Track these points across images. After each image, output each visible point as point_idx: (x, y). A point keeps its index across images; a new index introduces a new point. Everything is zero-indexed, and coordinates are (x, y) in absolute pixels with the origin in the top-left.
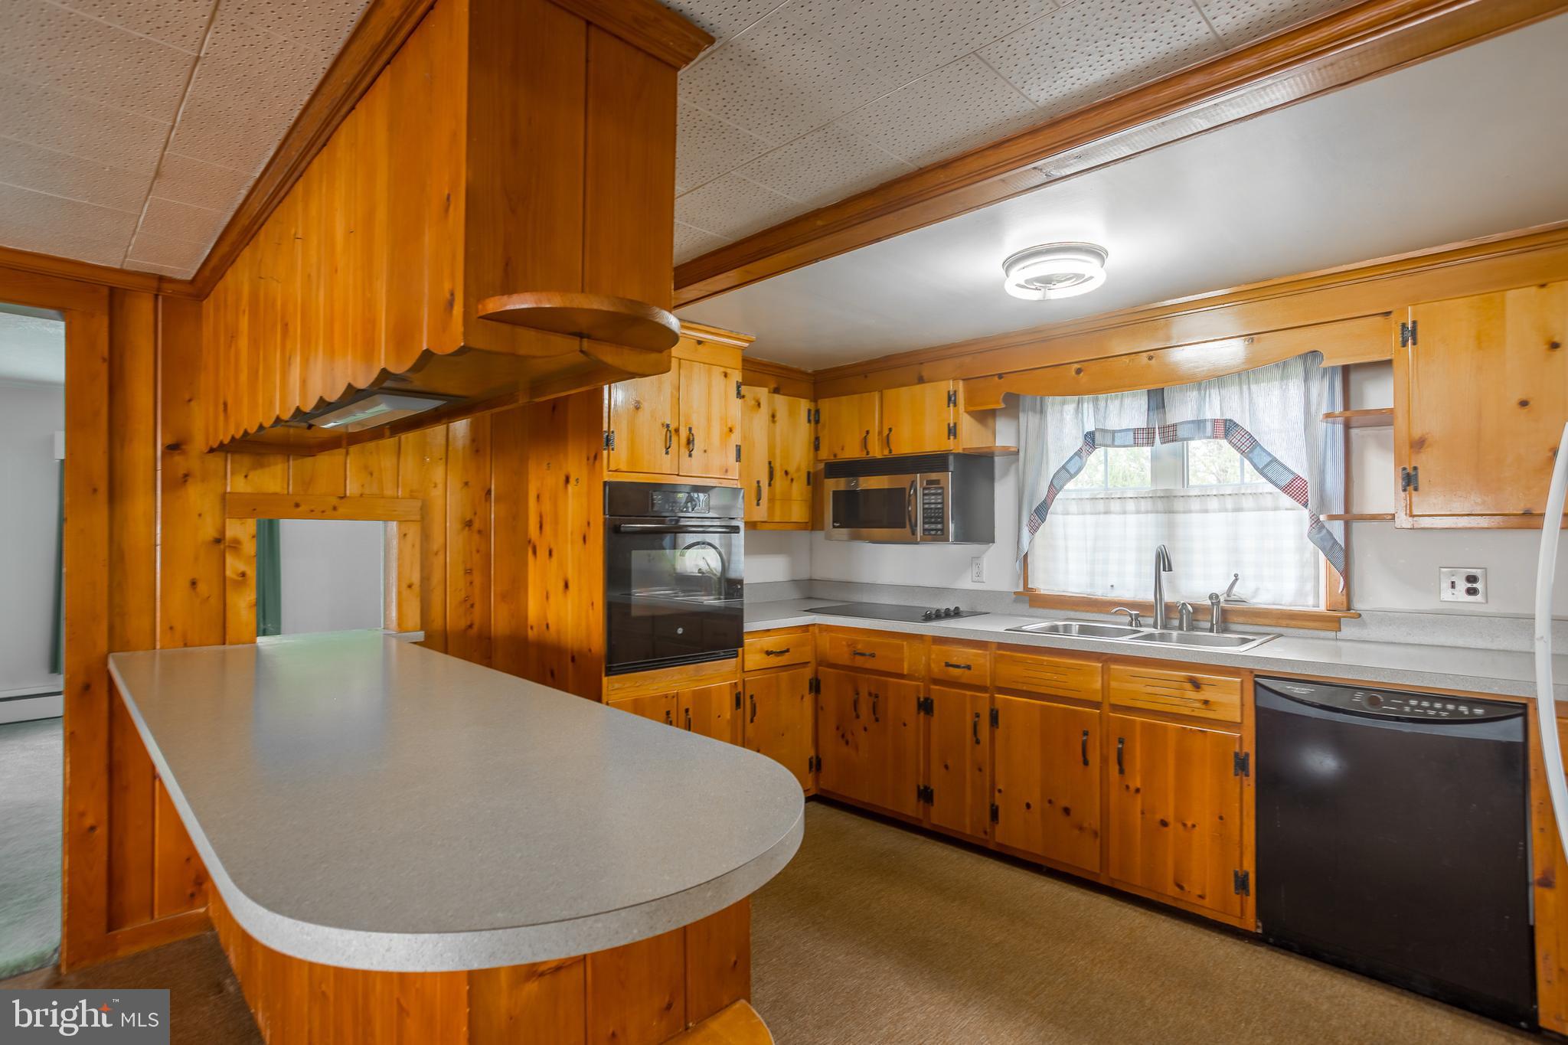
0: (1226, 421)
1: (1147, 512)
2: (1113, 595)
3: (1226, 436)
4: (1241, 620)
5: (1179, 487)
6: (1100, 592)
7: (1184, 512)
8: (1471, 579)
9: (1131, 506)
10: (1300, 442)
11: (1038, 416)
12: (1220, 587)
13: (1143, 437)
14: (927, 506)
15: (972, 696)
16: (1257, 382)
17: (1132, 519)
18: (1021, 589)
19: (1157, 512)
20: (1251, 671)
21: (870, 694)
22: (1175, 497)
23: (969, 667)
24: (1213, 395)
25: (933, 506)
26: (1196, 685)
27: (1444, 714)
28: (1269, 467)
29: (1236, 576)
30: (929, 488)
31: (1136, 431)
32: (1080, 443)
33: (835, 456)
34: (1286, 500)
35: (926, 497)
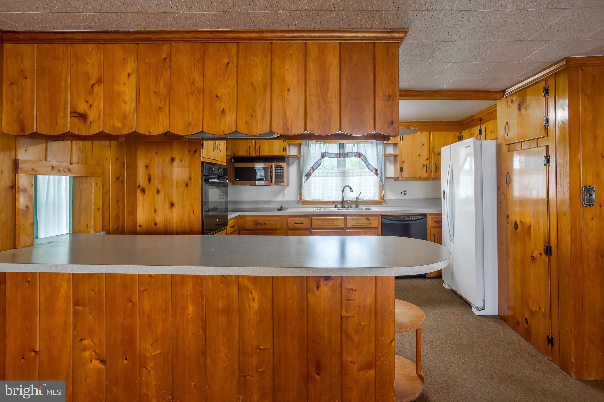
0: (360, 153)
1: (338, 176)
2: (330, 200)
3: (359, 157)
4: (361, 204)
5: (345, 169)
6: (326, 199)
7: (348, 176)
8: (405, 191)
9: (334, 174)
10: (376, 160)
11: (307, 147)
13: (339, 156)
14: (277, 173)
15: (303, 232)
16: (366, 143)
17: (334, 178)
18: (299, 199)
19: (341, 176)
20: (380, 214)
22: (346, 172)
23: (303, 223)
24: (355, 146)
25: (279, 173)
26: (368, 219)
27: (416, 218)
28: (368, 165)
29: (361, 193)
30: (277, 168)
31: (336, 154)
32: (320, 156)
34: (372, 174)
35: (276, 170)
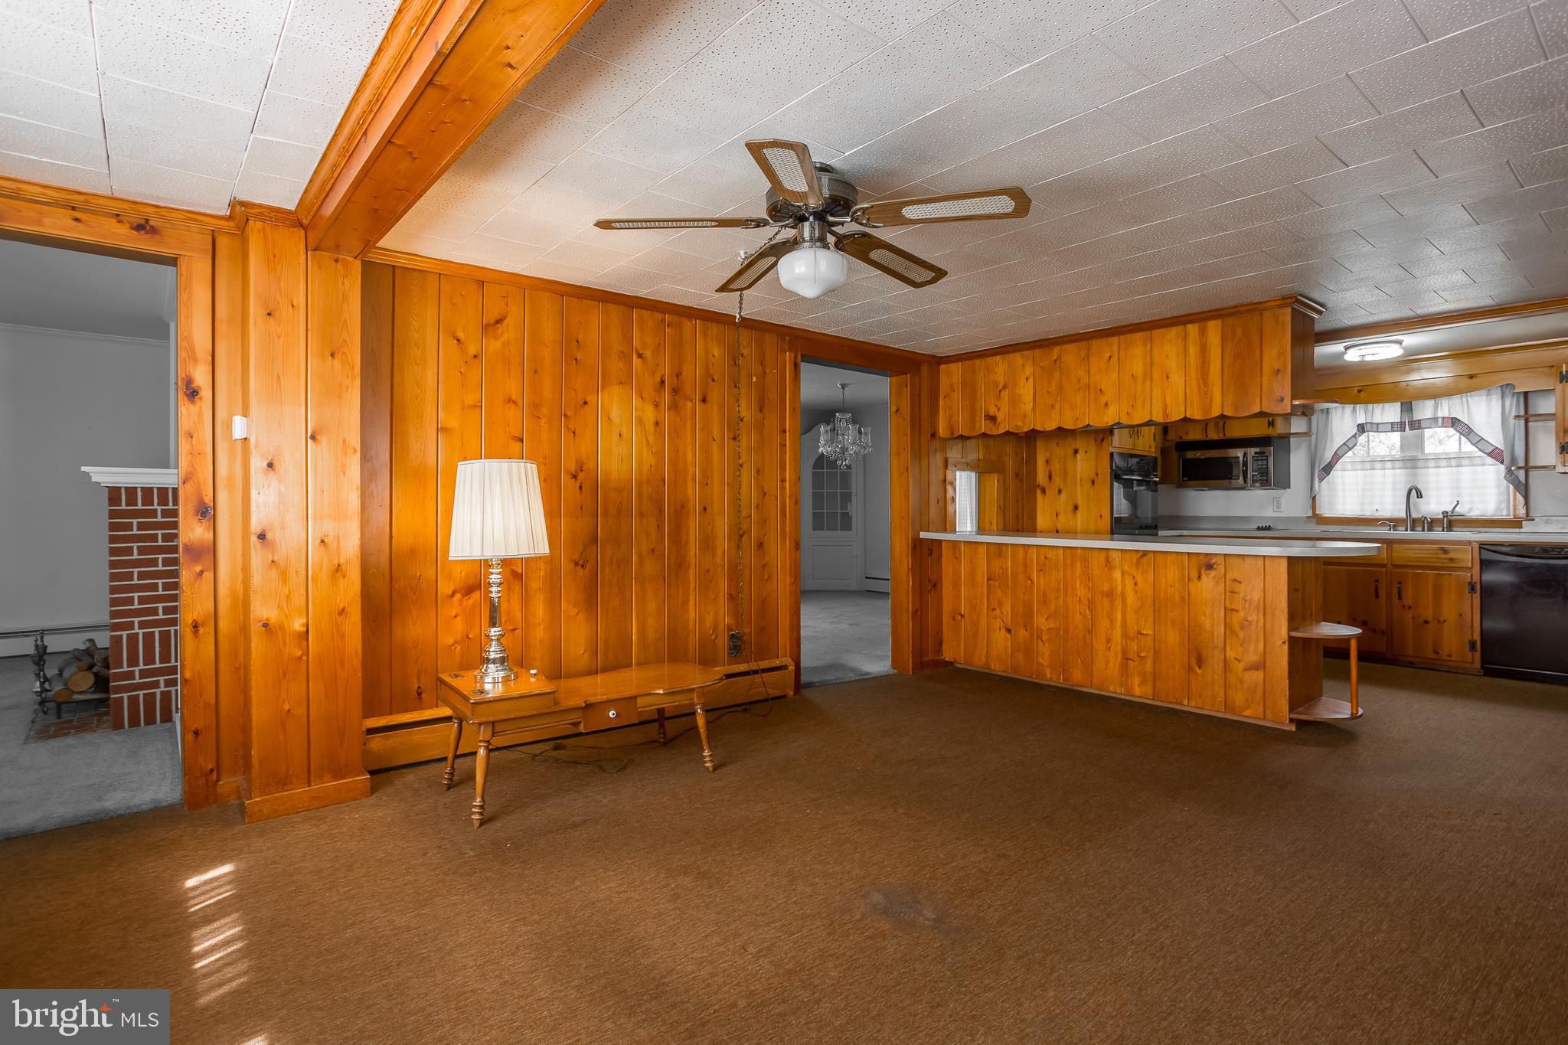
0: (1452, 418)
1: (1399, 468)
2: (1377, 515)
3: (1452, 427)
4: (1459, 525)
5: (1420, 454)
6: (1368, 513)
7: (1424, 468)
9: (1389, 465)
10: (1499, 430)
11: (1325, 415)
12: (1449, 508)
13: (1400, 427)
14: (1255, 467)
16: (1471, 396)
17: (1389, 472)
18: (1310, 514)
19: (1405, 468)
20: (1478, 541)
22: (1419, 459)
24: (1444, 405)
25: (1260, 467)
26: (1444, 550)
28: (1479, 443)
29: (1458, 501)
30: (1256, 456)
31: (1392, 424)
32: (1355, 430)
33: (1181, 438)
34: (1490, 460)
35: (1253, 462)
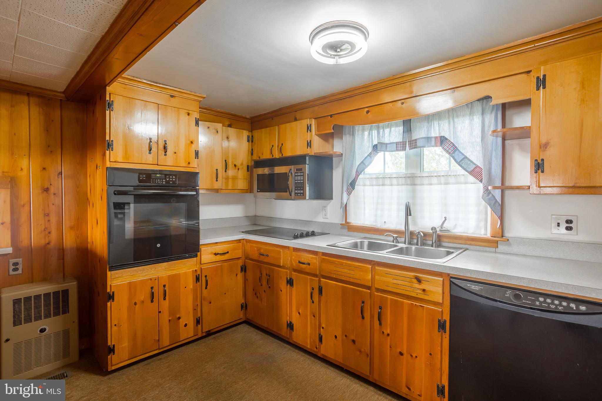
0: (441, 137)
1: (402, 185)
2: (385, 227)
3: (441, 145)
4: (447, 240)
5: (419, 172)
6: (380, 225)
7: (421, 185)
8: (569, 222)
9: (395, 181)
10: (479, 148)
11: (351, 137)
12: (437, 223)
13: (401, 146)
14: (296, 181)
15: (310, 278)
16: (457, 117)
17: (395, 188)
18: (344, 222)
19: (407, 185)
20: (449, 275)
21: (266, 275)
22: (416, 177)
23: (309, 264)
24: (435, 125)
25: (299, 181)
26: (419, 281)
27: (560, 308)
28: (463, 161)
29: (445, 218)
30: (298, 173)
31: (397, 143)
32: (370, 150)
33: (259, 157)
34: (471, 179)
35: (296, 177)
